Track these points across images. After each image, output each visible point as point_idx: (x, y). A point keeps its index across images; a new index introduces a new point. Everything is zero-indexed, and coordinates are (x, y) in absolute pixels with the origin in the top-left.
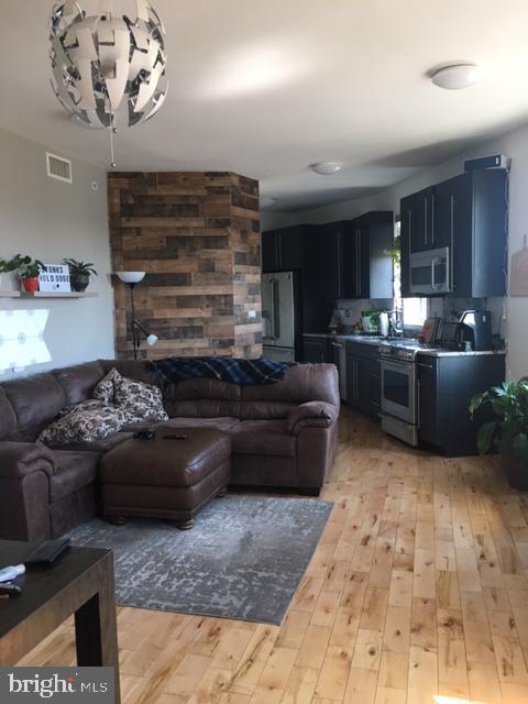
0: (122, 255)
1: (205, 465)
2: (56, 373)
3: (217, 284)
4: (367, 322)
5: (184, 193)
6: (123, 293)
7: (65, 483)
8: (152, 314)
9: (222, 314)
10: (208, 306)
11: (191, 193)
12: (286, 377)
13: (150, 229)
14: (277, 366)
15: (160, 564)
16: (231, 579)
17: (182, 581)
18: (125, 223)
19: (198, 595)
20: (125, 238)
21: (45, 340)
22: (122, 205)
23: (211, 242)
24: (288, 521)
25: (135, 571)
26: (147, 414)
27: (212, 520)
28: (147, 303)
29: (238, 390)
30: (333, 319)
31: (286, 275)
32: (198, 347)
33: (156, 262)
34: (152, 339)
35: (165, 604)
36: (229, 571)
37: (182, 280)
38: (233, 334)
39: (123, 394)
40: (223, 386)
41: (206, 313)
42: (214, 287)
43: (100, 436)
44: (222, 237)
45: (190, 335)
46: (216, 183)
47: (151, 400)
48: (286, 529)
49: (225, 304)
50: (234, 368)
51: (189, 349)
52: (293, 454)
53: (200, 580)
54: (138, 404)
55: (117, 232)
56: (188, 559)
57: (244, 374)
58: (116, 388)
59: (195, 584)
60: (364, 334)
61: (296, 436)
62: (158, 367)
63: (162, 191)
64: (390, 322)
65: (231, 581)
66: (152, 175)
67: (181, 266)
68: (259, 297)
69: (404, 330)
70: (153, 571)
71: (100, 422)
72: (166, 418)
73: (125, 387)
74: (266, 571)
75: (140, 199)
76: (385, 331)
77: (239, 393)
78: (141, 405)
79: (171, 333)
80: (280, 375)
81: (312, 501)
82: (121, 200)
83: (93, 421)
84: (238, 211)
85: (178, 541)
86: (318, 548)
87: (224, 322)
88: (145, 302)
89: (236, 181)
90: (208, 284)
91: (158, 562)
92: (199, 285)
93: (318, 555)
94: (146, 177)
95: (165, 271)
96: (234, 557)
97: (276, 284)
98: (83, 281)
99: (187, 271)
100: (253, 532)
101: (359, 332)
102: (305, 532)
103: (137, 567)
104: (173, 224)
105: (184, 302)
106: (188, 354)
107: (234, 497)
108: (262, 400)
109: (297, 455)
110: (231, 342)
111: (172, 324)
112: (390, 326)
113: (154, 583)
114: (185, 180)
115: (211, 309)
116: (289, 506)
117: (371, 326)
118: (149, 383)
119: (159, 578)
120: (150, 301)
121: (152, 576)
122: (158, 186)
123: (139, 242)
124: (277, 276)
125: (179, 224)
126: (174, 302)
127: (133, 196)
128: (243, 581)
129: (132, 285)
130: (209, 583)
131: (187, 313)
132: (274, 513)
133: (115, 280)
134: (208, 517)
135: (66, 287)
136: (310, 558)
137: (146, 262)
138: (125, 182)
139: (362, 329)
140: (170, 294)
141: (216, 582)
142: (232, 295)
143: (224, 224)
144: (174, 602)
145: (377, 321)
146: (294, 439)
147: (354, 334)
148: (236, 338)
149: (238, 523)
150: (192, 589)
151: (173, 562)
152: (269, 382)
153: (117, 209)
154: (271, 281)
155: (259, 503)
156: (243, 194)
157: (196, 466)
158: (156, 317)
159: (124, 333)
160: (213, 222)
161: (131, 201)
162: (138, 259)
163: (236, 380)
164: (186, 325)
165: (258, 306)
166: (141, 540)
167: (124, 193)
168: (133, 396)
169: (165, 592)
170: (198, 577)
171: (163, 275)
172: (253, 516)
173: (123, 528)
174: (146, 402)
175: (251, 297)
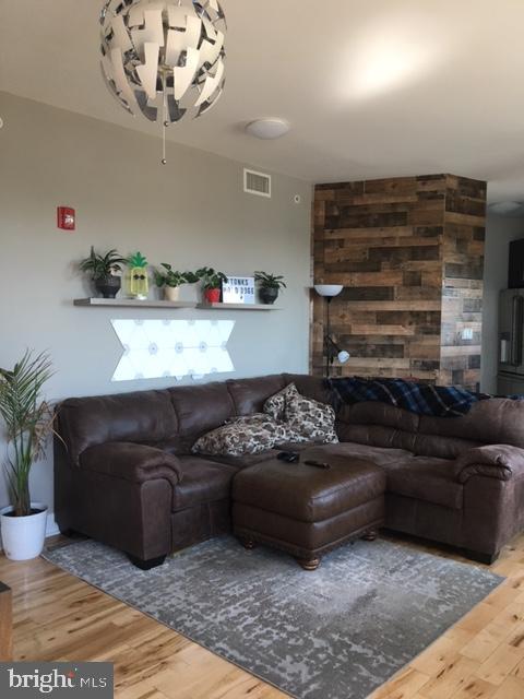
0: (324, 268)
1: (335, 500)
2: (230, 384)
3: (423, 299)
5: (392, 200)
6: (322, 306)
7: (191, 495)
8: (350, 329)
9: (427, 333)
10: (410, 324)
11: (400, 200)
12: (472, 410)
13: (353, 240)
14: (463, 397)
15: (258, 604)
16: (318, 643)
17: (265, 630)
18: (328, 235)
19: (271, 652)
20: (327, 251)
21: (228, 351)
22: (326, 218)
23: (418, 253)
24: (431, 589)
25: (229, 604)
26: (314, 434)
27: (344, 565)
28: (345, 318)
29: (416, 421)
32: (397, 367)
33: (357, 275)
34: (344, 356)
35: (231, 652)
36: (321, 635)
37: (384, 294)
38: (439, 356)
39: (292, 410)
40: (399, 413)
41: (408, 331)
42: (419, 303)
43: (246, 452)
44: (431, 247)
45: (389, 353)
46: (429, 187)
47: (321, 420)
48: (420, 598)
49: (431, 322)
50: (413, 394)
51: (388, 369)
52: (459, 507)
53: (284, 635)
54: (305, 423)
55: (319, 245)
56: (288, 606)
57: (423, 402)
58: (287, 404)
59: (276, 637)
61: (464, 484)
62: (335, 385)
63: (369, 200)
65: (317, 646)
66: (360, 184)
67: (385, 278)
68: (478, 316)
70: (246, 610)
71: (250, 436)
72: (336, 441)
73: (295, 404)
74: (364, 647)
75: (346, 209)
77: (416, 425)
78: (309, 425)
79: (369, 351)
80: (465, 409)
81: (476, 569)
82: (326, 212)
83: (242, 435)
84: (455, 217)
85: (292, 581)
86: (448, 633)
87: (428, 342)
88: (343, 317)
89: (453, 184)
90: (412, 299)
91: (256, 600)
92: (403, 300)
93: (443, 643)
94: (353, 187)
95: (366, 285)
96: (338, 618)
98: (272, 293)
99: (390, 284)
100: (379, 591)
102: (443, 608)
103: (234, 599)
104: (377, 234)
105: (385, 318)
106: (385, 375)
107: (385, 543)
108: (442, 435)
109: (463, 507)
110: (436, 365)
111: (370, 341)
113: (237, 624)
114: (393, 187)
115: (414, 326)
116: (445, 568)
118: (322, 401)
119: (245, 620)
120: (348, 315)
121: (240, 615)
122: (365, 196)
123: (341, 255)
125: (384, 235)
126: (374, 317)
127: (338, 207)
128: (330, 651)
129: (329, 299)
130: (292, 642)
131: (388, 330)
132: (419, 573)
133: (313, 294)
134: (342, 560)
135: (251, 300)
136: (428, 644)
137: (347, 275)
138: (330, 194)
140: (370, 310)
141: (301, 642)
142: (440, 312)
143: (434, 232)
144: (241, 654)
146: (462, 487)
148: (442, 360)
149: (369, 576)
150: (270, 642)
151: (271, 605)
152: (450, 415)
153: (322, 221)
155: (409, 558)
156: (463, 197)
157: (322, 500)
158: (353, 333)
159: (321, 349)
160: (422, 231)
161: (336, 213)
162: (339, 271)
163: (414, 408)
164: (386, 342)
165: (477, 326)
166: (257, 570)
167: (329, 205)
168: (302, 413)
169: (242, 637)
170: (285, 630)
171: (365, 288)
172: (392, 572)
173: (250, 553)
174: (316, 422)
175: (466, 315)
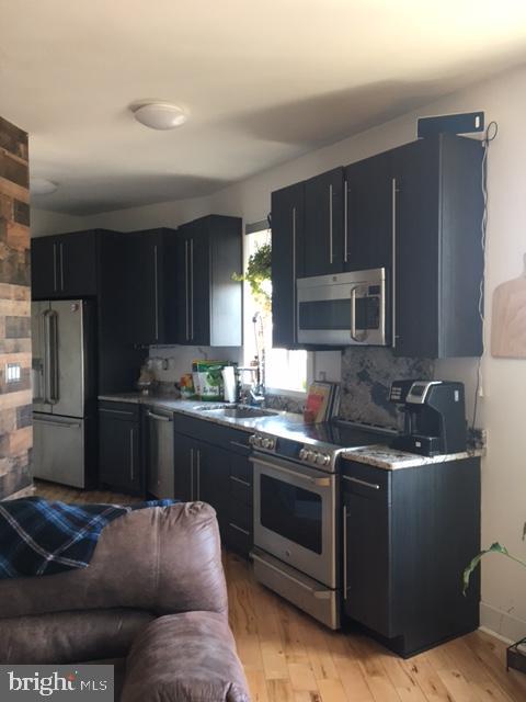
4: (202, 379)
30: (144, 374)
31: (72, 304)
60: (197, 398)
64: (238, 383)
69: (267, 397)
76: (230, 395)
80: (86, 549)
97: (54, 318)
101: (187, 394)
112: (238, 388)
117: (208, 387)
124: (57, 305)
139: (192, 390)
145: (218, 378)
147: (179, 398)
152: (55, 568)
154: (46, 313)
175: (11, 342)
